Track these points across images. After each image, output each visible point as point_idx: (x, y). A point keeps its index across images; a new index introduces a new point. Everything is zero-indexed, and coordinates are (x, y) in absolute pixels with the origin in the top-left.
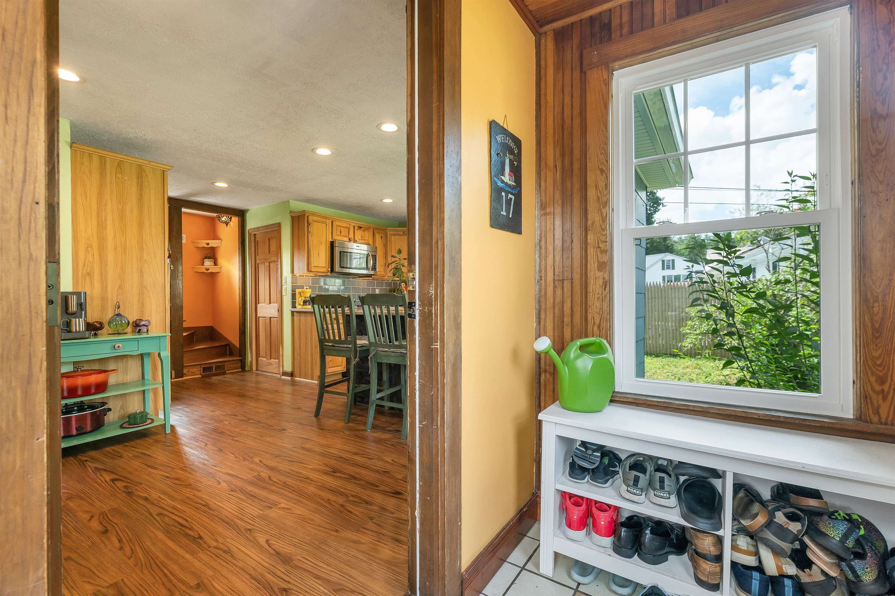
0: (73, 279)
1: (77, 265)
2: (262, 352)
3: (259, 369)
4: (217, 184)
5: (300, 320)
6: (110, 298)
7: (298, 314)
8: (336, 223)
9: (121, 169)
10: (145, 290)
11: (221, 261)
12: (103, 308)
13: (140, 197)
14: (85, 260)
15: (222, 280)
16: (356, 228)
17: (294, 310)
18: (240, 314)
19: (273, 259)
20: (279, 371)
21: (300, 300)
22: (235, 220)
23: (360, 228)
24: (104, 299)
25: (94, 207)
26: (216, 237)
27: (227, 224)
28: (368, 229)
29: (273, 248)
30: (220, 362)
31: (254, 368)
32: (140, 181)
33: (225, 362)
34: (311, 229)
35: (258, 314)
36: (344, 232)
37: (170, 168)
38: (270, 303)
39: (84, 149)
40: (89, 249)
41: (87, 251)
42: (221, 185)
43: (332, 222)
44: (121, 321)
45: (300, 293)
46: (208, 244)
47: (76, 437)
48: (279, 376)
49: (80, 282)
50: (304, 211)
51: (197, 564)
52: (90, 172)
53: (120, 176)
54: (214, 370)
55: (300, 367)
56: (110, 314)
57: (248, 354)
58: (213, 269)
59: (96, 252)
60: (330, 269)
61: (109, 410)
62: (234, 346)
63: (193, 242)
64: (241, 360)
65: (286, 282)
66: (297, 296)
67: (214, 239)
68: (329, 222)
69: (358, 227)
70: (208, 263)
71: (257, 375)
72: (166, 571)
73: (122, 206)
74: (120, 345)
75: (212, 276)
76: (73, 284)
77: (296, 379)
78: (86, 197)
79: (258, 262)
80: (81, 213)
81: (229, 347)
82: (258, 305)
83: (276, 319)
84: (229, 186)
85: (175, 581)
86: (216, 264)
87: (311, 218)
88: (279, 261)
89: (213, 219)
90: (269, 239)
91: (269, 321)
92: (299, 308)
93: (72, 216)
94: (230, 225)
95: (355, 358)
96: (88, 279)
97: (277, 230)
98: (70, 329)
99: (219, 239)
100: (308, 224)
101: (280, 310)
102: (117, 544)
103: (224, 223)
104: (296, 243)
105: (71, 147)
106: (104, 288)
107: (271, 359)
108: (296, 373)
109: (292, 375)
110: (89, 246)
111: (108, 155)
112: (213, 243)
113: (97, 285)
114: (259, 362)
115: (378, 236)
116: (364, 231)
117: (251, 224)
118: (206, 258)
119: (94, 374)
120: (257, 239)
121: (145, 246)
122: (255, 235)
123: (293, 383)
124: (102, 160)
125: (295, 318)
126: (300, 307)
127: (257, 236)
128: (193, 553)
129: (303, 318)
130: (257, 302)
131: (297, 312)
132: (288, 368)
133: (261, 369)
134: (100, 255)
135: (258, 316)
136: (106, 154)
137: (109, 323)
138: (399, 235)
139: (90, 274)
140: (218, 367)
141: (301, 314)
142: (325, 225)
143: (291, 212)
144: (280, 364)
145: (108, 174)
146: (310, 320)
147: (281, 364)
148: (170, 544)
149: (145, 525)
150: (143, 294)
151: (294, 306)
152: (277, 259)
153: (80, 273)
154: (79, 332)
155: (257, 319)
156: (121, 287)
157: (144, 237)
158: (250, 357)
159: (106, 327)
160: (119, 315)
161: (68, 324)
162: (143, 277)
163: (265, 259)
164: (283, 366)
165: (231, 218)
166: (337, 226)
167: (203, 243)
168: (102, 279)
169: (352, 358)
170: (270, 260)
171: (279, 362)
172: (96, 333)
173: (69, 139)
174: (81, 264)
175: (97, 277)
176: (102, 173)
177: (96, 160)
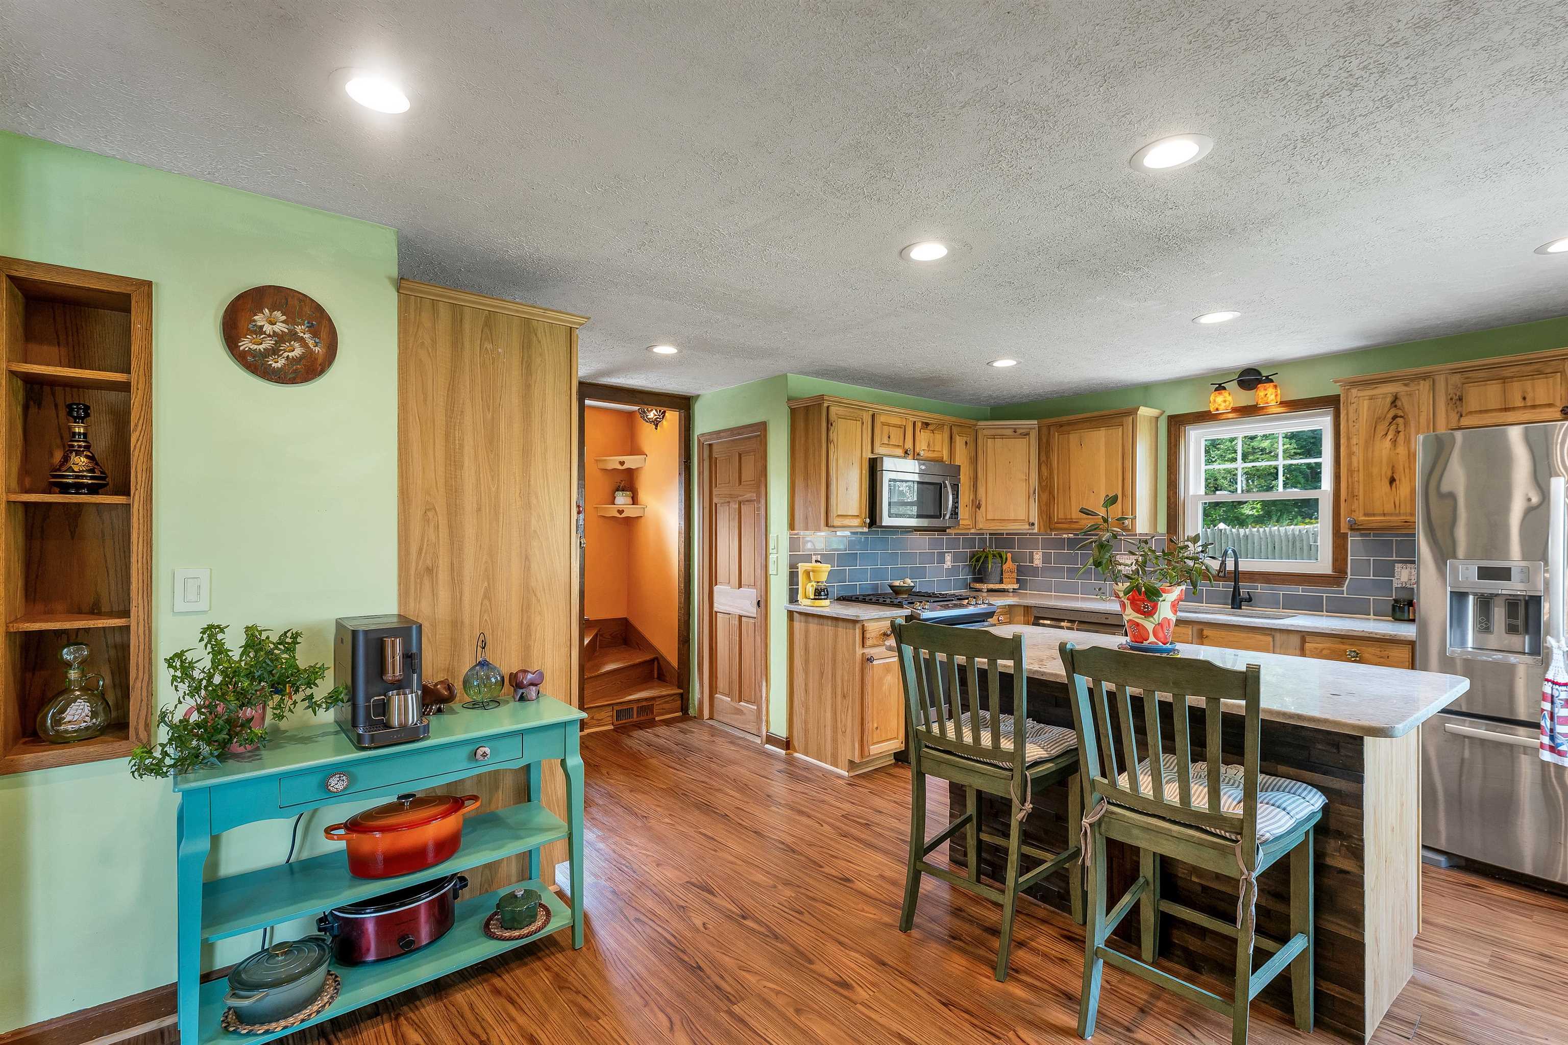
0: (399, 584)
1: (407, 553)
2: (722, 683)
3: (715, 717)
4: (656, 350)
5: (807, 632)
6: (467, 621)
7: (803, 618)
8: (881, 419)
9: (491, 330)
10: (534, 599)
11: (644, 496)
12: (455, 644)
13: (527, 388)
14: (422, 540)
15: (647, 532)
16: (919, 425)
17: (793, 607)
18: (680, 603)
19: (748, 496)
20: (759, 729)
21: (807, 588)
22: (672, 417)
23: (926, 425)
24: (456, 624)
25: (440, 419)
26: (635, 449)
27: (656, 423)
28: (940, 426)
29: (748, 473)
30: (646, 699)
31: (706, 714)
32: (526, 355)
33: (653, 698)
34: (833, 436)
35: (715, 605)
36: (896, 434)
37: (582, 321)
38: (740, 586)
39: (421, 292)
40: (430, 514)
41: (426, 520)
42: (665, 350)
43: (873, 416)
44: (488, 678)
45: (807, 573)
46: (622, 463)
47: (400, 962)
48: (758, 741)
49: (412, 592)
50: (822, 397)
52: (434, 342)
53: (489, 346)
54: (635, 716)
55: (806, 731)
56: (466, 664)
57: (693, 681)
58: (631, 511)
59: (443, 521)
60: (868, 521)
61: (464, 883)
62: (668, 663)
63: (597, 460)
64: (682, 694)
65: (777, 548)
66: (801, 578)
67: (632, 453)
68: (867, 418)
69: (923, 423)
70: (622, 499)
71: (713, 731)
73: (493, 415)
74: (487, 750)
75: (628, 525)
76: (400, 595)
77: (796, 755)
78: (425, 400)
79: (715, 500)
80: (414, 435)
81: (658, 663)
82: (716, 588)
83: (752, 621)
84: (680, 351)
86: (635, 501)
87: (833, 410)
88: (763, 502)
89: (631, 414)
90: (740, 455)
91: (737, 623)
92: (805, 604)
93: (399, 449)
94: (661, 427)
95: (1023, 801)
96: (426, 583)
97: (759, 436)
98: (388, 720)
99: (643, 453)
100: (829, 423)
101: (762, 604)
103: (651, 422)
104: (800, 464)
105: (398, 289)
106: (457, 602)
107: (740, 701)
108: (796, 744)
109: (787, 744)
110: (429, 508)
111: (468, 302)
112: (631, 462)
113: (444, 594)
114: (716, 702)
115: (959, 442)
116: (933, 431)
117: (703, 425)
118: (618, 490)
120: (715, 455)
121: (534, 501)
122: (710, 445)
123: (790, 761)
124: (457, 312)
125: (797, 625)
126: (808, 602)
127: (714, 447)
129: (813, 626)
130: (713, 580)
131: (800, 613)
132: (779, 727)
133: (720, 718)
134: (450, 527)
135: (715, 609)
136: (462, 300)
137: (466, 684)
138: (1002, 437)
139: (430, 571)
140: (642, 710)
141: (810, 619)
142: (859, 423)
143: (790, 399)
144: (760, 716)
145: (467, 344)
146: (831, 633)
147: (764, 718)
150: (529, 607)
151: (793, 599)
152: (759, 496)
153: (412, 572)
154: (406, 722)
155: (712, 615)
156: (487, 596)
157: (532, 479)
158: (698, 691)
160: (483, 664)
161: (384, 708)
162: (529, 568)
163: (731, 496)
164: (767, 722)
165: (664, 412)
166: (883, 424)
167: (613, 463)
168: (453, 579)
169: (1016, 802)
170: (740, 498)
171: (759, 710)
172: (440, 708)
173: (394, 272)
174: (414, 549)
175: (443, 575)
176: (456, 344)
177: (444, 313)
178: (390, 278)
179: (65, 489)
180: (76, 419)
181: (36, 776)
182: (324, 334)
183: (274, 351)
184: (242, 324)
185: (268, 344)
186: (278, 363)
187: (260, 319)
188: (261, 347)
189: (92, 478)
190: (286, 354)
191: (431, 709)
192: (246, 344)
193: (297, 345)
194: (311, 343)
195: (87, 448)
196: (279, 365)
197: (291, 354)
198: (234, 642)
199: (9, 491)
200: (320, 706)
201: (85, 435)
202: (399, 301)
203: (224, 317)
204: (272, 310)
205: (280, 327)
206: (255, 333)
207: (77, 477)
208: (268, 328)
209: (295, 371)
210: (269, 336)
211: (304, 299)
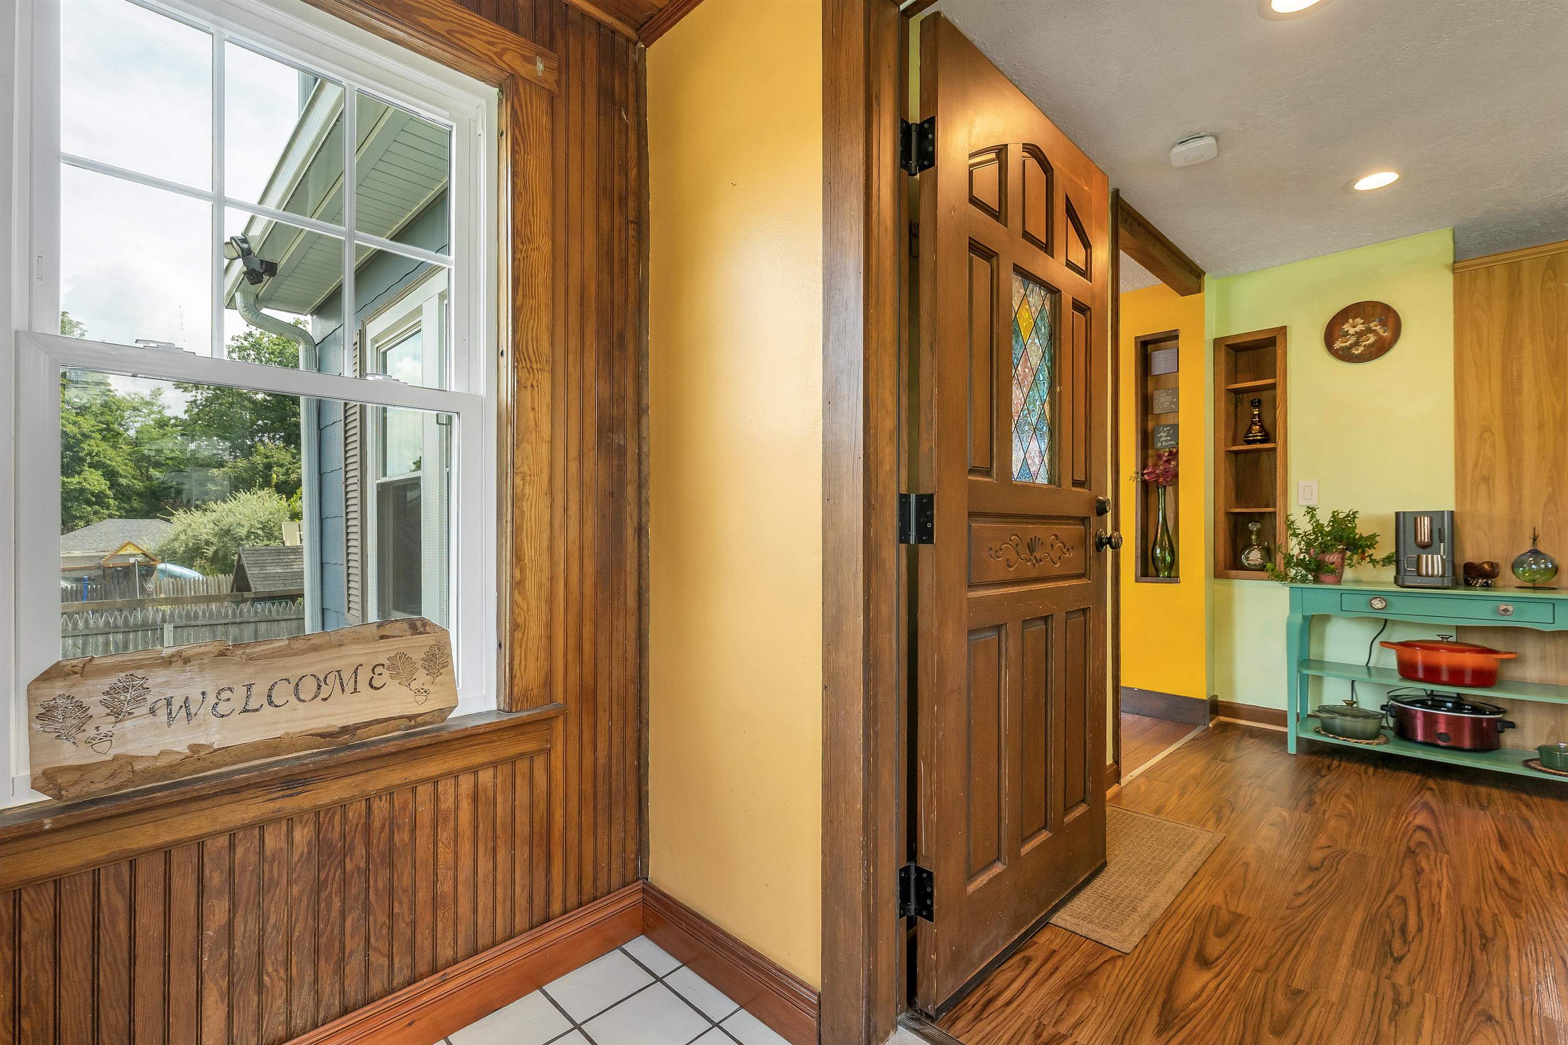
1: (1463, 466)
6: (1523, 522)
9: (1553, 270)
14: (1479, 455)
24: (1514, 522)
25: (1497, 358)
39: (1476, 265)
40: (1486, 435)
41: (1482, 440)
44: (1537, 564)
47: (1466, 754)
49: (1468, 494)
51: (1339, 977)
52: (1490, 300)
53: (1553, 285)
59: (1499, 440)
61: (1512, 725)
72: (1296, 949)
74: (1510, 608)
78: (1480, 347)
80: (1470, 376)
85: (1287, 965)
93: (1456, 385)
96: (1483, 489)
98: (1418, 571)
102: (1301, 888)
105: (1454, 270)
106: (1514, 502)
110: (1486, 430)
111: (1524, 256)
113: (1501, 497)
119: (1471, 651)
124: (1514, 269)
128: (1355, 963)
134: (1508, 444)
136: (1520, 257)
137: (1514, 566)
139: (1487, 480)
145: (1526, 291)
148: (1351, 935)
149: (1363, 895)
153: (1469, 479)
154: (1432, 576)
156: (1552, 499)
159: (1506, 572)
160: (1534, 552)
161: (1415, 562)
172: (1486, 582)
173: (1451, 260)
174: (1470, 463)
175: (1500, 481)
176: (1514, 293)
177: (1500, 274)
178: (1447, 266)
179: (1249, 442)
180: (1254, 407)
181: (1237, 582)
182: (1391, 323)
183: (1356, 344)
184: (1336, 333)
185: (1352, 340)
186: (1357, 351)
187: (1346, 327)
188: (1348, 344)
189: (1261, 436)
190: (1364, 344)
191: (1477, 582)
192: (1338, 345)
193: (1371, 335)
194: (1381, 331)
195: (1259, 421)
196: (1359, 352)
197: (1367, 343)
198: (1324, 518)
199: (1226, 446)
200: (1378, 562)
201: (1258, 414)
202: (1455, 279)
203: (1325, 333)
204: (1354, 319)
205: (1360, 328)
206: (1344, 336)
207: (1254, 436)
208: (1352, 331)
209: (1370, 353)
210: (1353, 335)
211: (1375, 304)
